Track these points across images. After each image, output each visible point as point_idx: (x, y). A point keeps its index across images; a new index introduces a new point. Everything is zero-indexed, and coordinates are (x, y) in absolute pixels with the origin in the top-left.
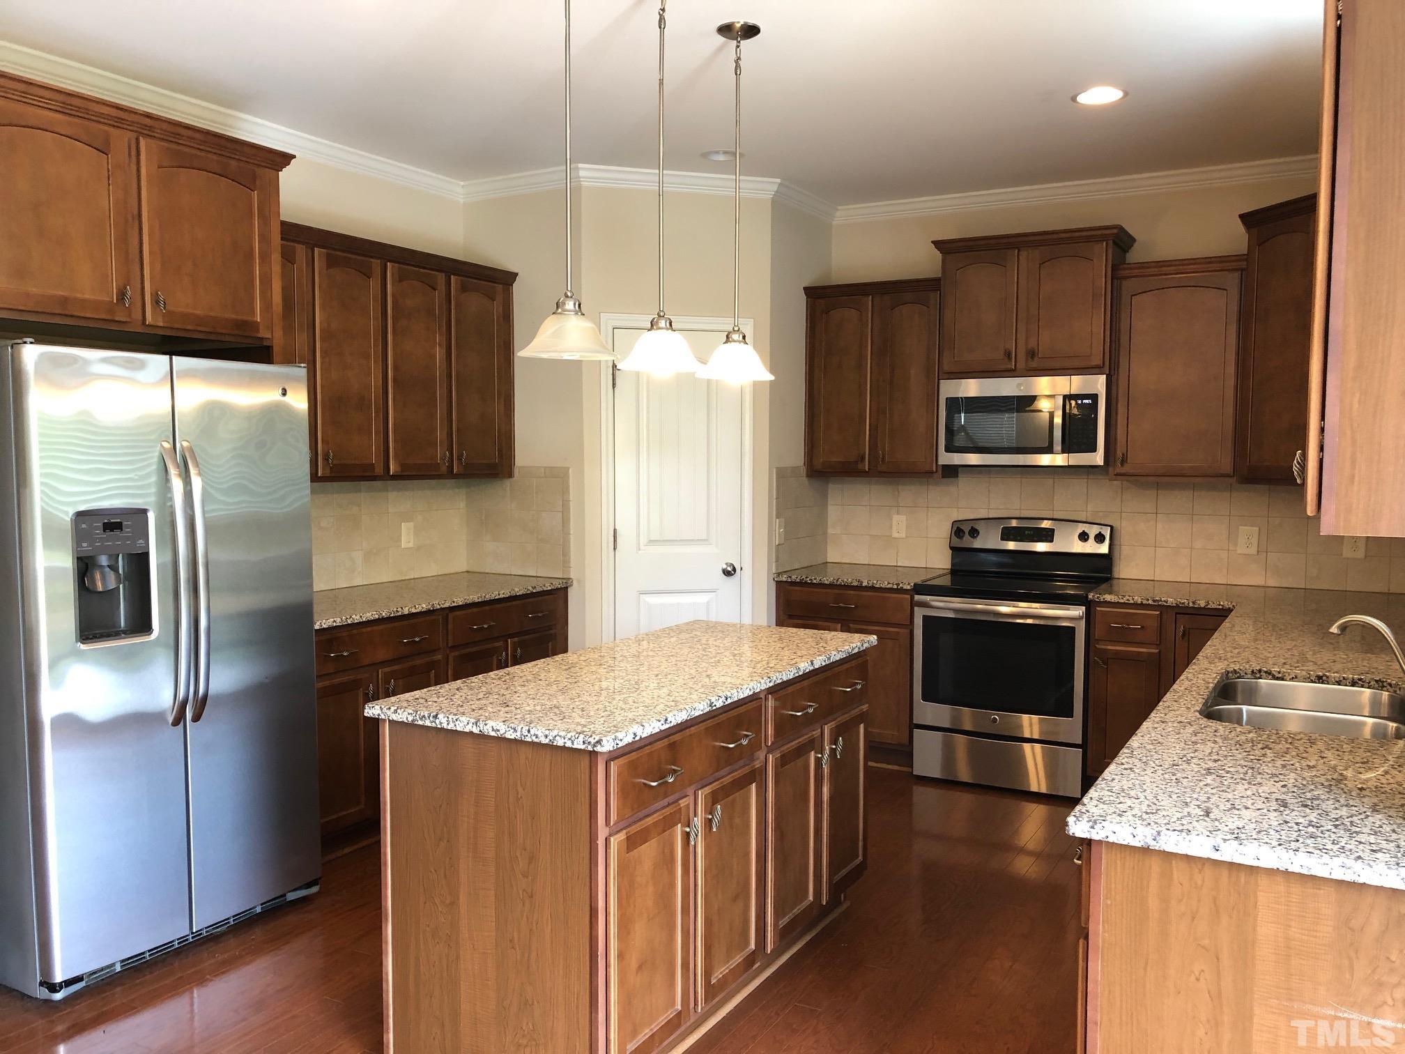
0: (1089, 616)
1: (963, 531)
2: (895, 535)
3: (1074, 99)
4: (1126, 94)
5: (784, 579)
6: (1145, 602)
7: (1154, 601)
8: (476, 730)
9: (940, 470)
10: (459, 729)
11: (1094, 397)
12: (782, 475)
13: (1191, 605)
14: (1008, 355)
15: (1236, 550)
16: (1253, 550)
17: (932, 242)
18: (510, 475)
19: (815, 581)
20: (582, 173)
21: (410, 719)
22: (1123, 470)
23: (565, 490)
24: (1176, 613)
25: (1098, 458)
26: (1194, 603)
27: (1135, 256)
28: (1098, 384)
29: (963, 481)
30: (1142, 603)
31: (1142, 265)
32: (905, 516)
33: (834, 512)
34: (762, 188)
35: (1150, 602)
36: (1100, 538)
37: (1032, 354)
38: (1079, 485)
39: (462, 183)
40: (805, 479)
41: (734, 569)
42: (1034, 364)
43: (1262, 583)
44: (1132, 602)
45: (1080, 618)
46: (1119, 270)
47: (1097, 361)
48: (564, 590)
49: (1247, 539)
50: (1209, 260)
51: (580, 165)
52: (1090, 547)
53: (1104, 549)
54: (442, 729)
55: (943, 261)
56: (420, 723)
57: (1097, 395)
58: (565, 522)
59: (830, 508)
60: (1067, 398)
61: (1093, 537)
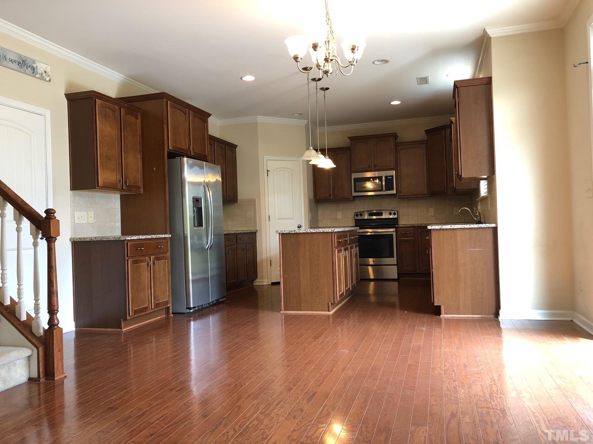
0: (396, 231)
1: (358, 215)
2: (338, 218)
3: (390, 103)
4: (401, 102)
6: (410, 226)
7: (412, 225)
8: (305, 232)
9: (352, 197)
10: (301, 232)
11: (392, 176)
12: (310, 200)
13: (421, 226)
14: (370, 166)
15: (429, 215)
16: (433, 214)
17: (348, 137)
18: (237, 202)
20: (258, 118)
21: (288, 232)
22: (400, 195)
23: (255, 205)
24: (418, 228)
25: (394, 192)
27: (399, 140)
28: (393, 173)
29: (357, 202)
30: (409, 227)
31: (402, 143)
32: (341, 212)
34: (303, 122)
35: (411, 226)
36: (394, 214)
37: (376, 166)
38: (388, 201)
39: (220, 120)
40: (314, 202)
41: (301, 226)
42: (376, 168)
43: (435, 222)
44: (406, 226)
45: (394, 231)
46: (397, 145)
47: (393, 167)
48: (256, 232)
49: (431, 211)
50: (418, 141)
51: (258, 116)
52: (391, 217)
53: (396, 216)
54: (297, 233)
55: (351, 142)
56: (291, 232)
58: (255, 213)
59: (319, 212)
60: (386, 177)
61: (392, 214)
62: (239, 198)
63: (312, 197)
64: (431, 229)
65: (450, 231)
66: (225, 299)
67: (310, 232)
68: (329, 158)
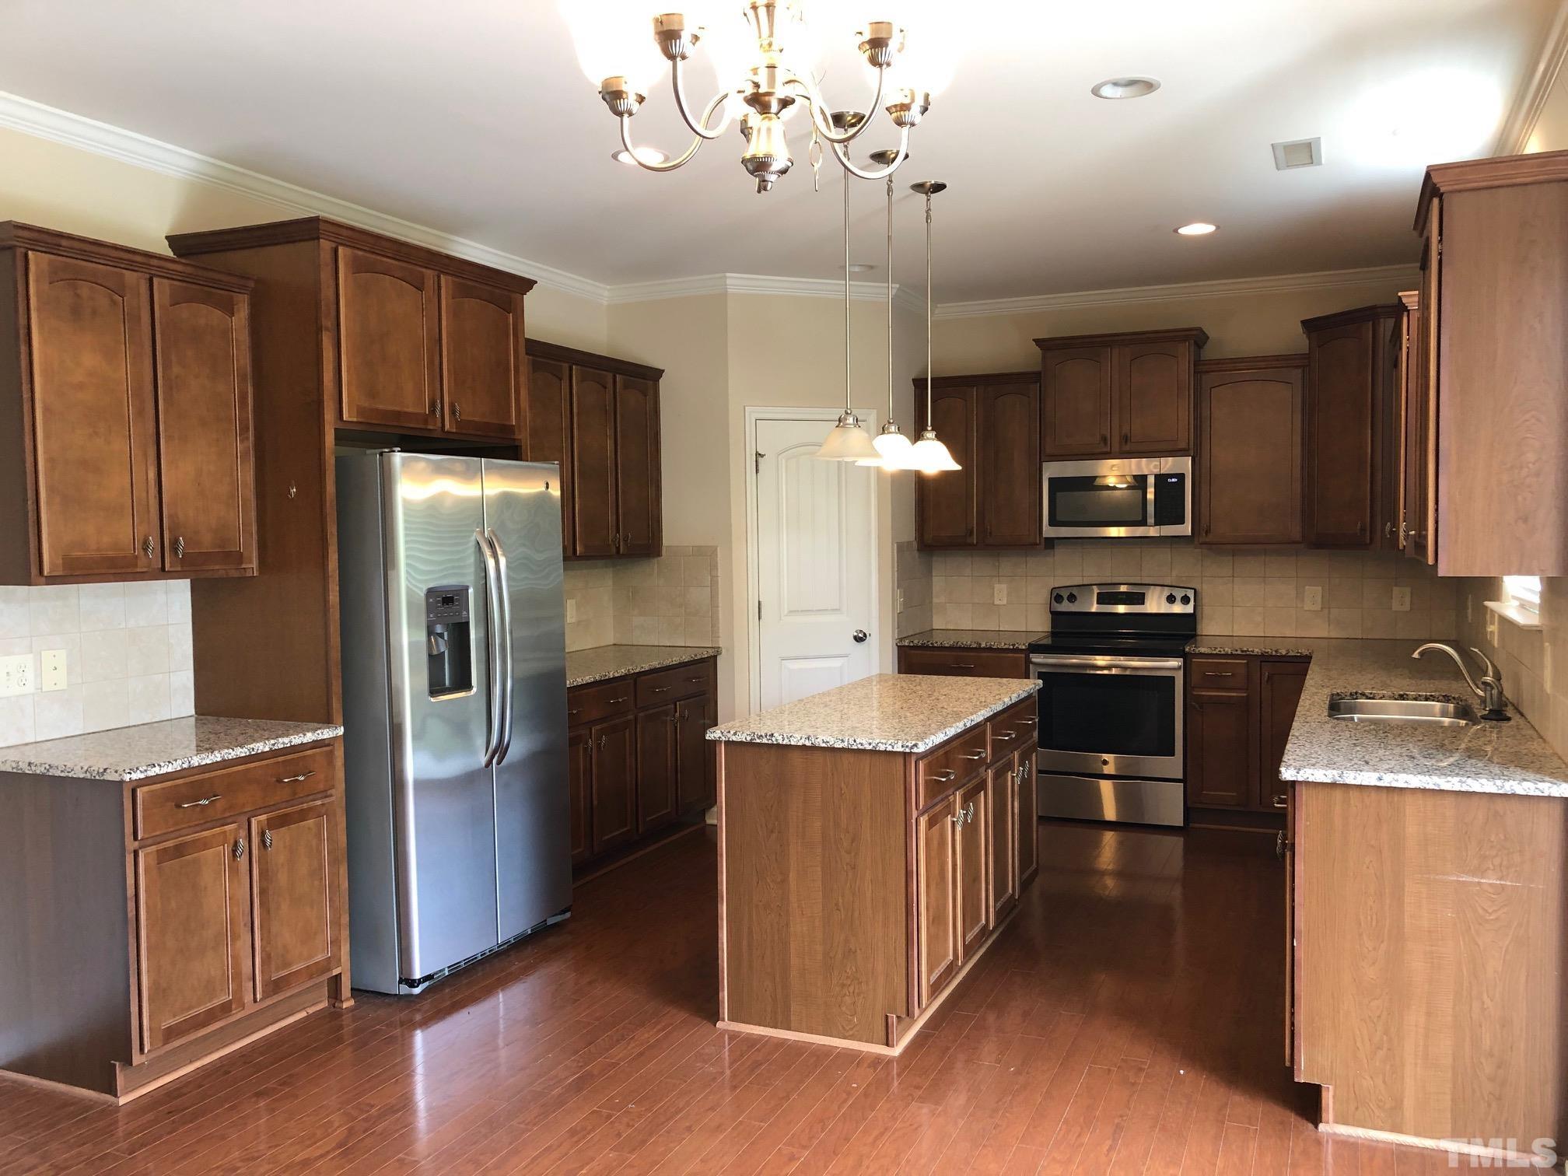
0: (1186, 667)
1: (1062, 596)
2: (997, 602)
3: (1176, 231)
4: (1218, 227)
5: (907, 644)
6: (1234, 652)
7: (1242, 651)
8: (808, 743)
9: (1043, 541)
10: (793, 743)
11: (1181, 477)
12: (901, 548)
13: (1274, 653)
14: (1104, 439)
15: (1303, 607)
16: (1318, 607)
17: (1034, 340)
18: (659, 554)
19: (936, 645)
20: (728, 281)
21: (749, 738)
22: (1207, 540)
23: (713, 567)
24: (1261, 662)
25: (1186, 529)
26: (1276, 651)
27: (1208, 353)
28: (1185, 465)
29: (1060, 553)
30: (1232, 654)
31: (1219, 362)
32: (1005, 585)
33: (938, 582)
34: (884, 293)
35: (1239, 652)
36: (1185, 600)
37: (1125, 439)
38: (1164, 554)
39: (608, 287)
40: (916, 554)
41: (865, 635)
42: (1127, 448)
43: (1326, 635)
44: (1223, 652)
45: (1179, 668)
46: (1200, 368)
47: (1183, 445)
48: (715, 657)
49: (1313, 595)
50: (1277, 358)
51: (728, 275)
52: (1178, 608)
53: (1189, 609)
54: (778, 744)
55: (1044, 358)
56: (758, 741)
57: (1184, 474)
58: (714, 596)
59: (935, 579)
60: (1158, 477)
61: (1178, 599)
62: (666, 541)
63: (909, 534)
64: (1294, 782)
65: (1373, 794)
66: (568, 915)
67: (824, 745)
68: (939, 437)
